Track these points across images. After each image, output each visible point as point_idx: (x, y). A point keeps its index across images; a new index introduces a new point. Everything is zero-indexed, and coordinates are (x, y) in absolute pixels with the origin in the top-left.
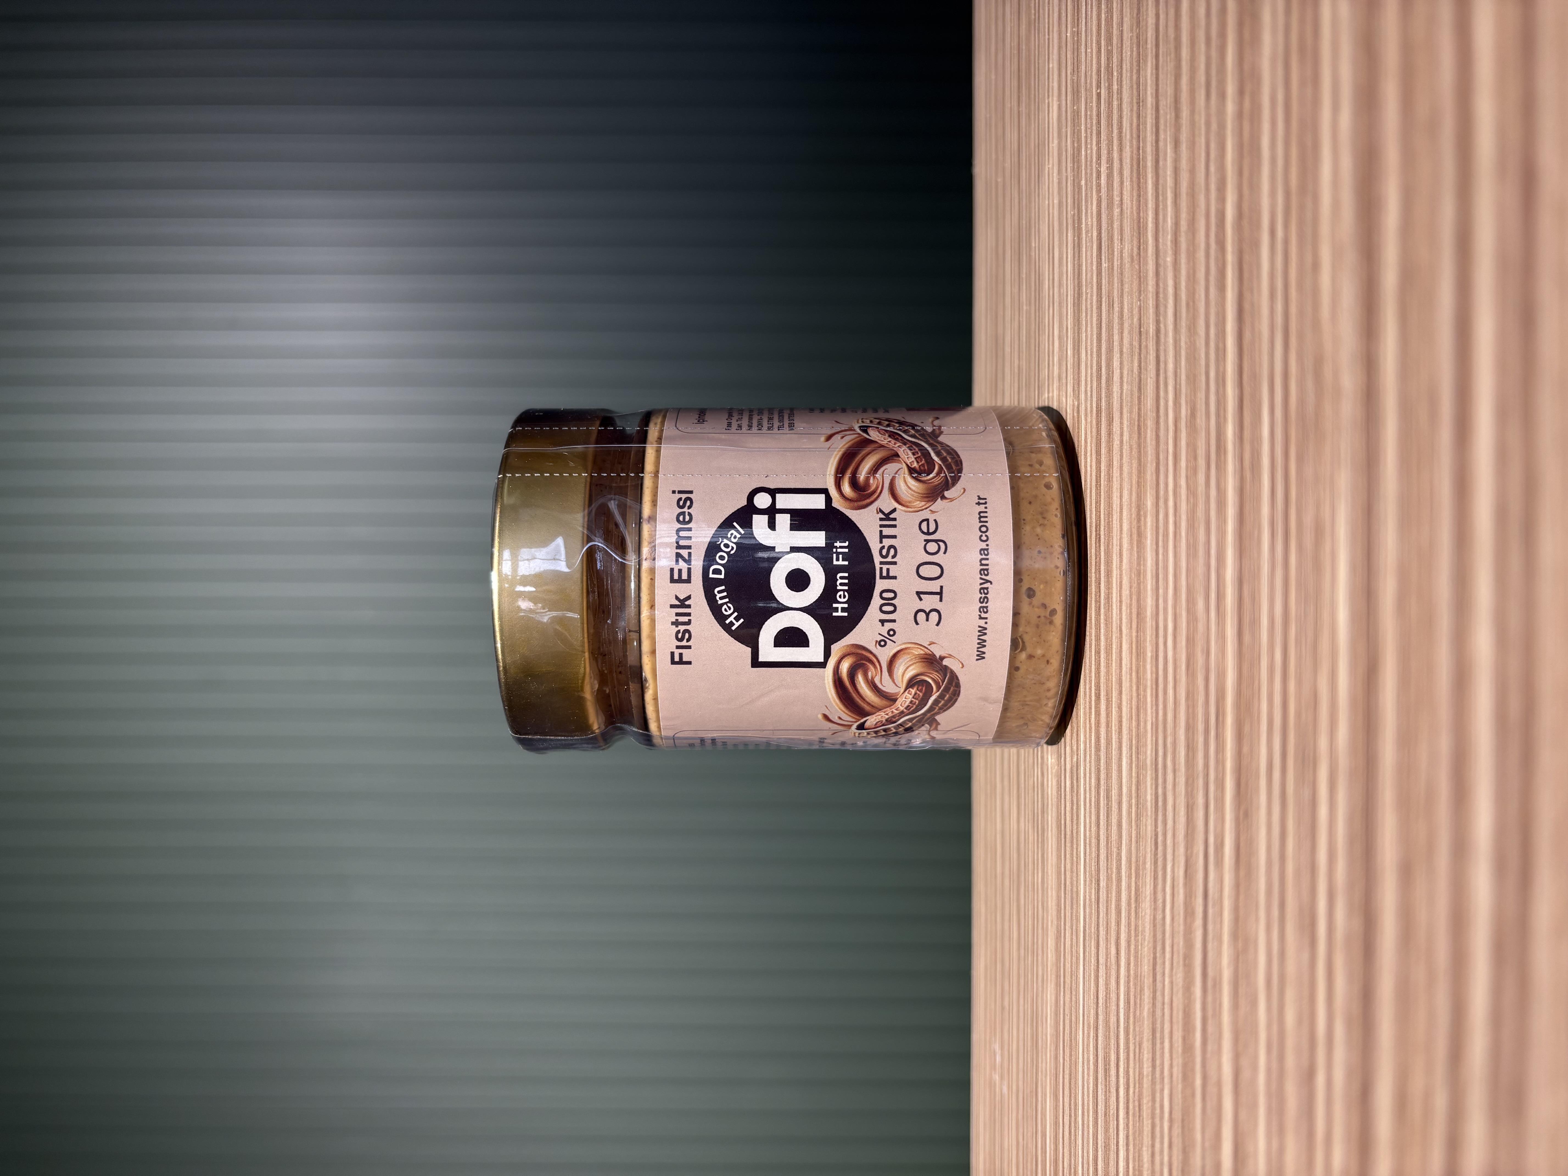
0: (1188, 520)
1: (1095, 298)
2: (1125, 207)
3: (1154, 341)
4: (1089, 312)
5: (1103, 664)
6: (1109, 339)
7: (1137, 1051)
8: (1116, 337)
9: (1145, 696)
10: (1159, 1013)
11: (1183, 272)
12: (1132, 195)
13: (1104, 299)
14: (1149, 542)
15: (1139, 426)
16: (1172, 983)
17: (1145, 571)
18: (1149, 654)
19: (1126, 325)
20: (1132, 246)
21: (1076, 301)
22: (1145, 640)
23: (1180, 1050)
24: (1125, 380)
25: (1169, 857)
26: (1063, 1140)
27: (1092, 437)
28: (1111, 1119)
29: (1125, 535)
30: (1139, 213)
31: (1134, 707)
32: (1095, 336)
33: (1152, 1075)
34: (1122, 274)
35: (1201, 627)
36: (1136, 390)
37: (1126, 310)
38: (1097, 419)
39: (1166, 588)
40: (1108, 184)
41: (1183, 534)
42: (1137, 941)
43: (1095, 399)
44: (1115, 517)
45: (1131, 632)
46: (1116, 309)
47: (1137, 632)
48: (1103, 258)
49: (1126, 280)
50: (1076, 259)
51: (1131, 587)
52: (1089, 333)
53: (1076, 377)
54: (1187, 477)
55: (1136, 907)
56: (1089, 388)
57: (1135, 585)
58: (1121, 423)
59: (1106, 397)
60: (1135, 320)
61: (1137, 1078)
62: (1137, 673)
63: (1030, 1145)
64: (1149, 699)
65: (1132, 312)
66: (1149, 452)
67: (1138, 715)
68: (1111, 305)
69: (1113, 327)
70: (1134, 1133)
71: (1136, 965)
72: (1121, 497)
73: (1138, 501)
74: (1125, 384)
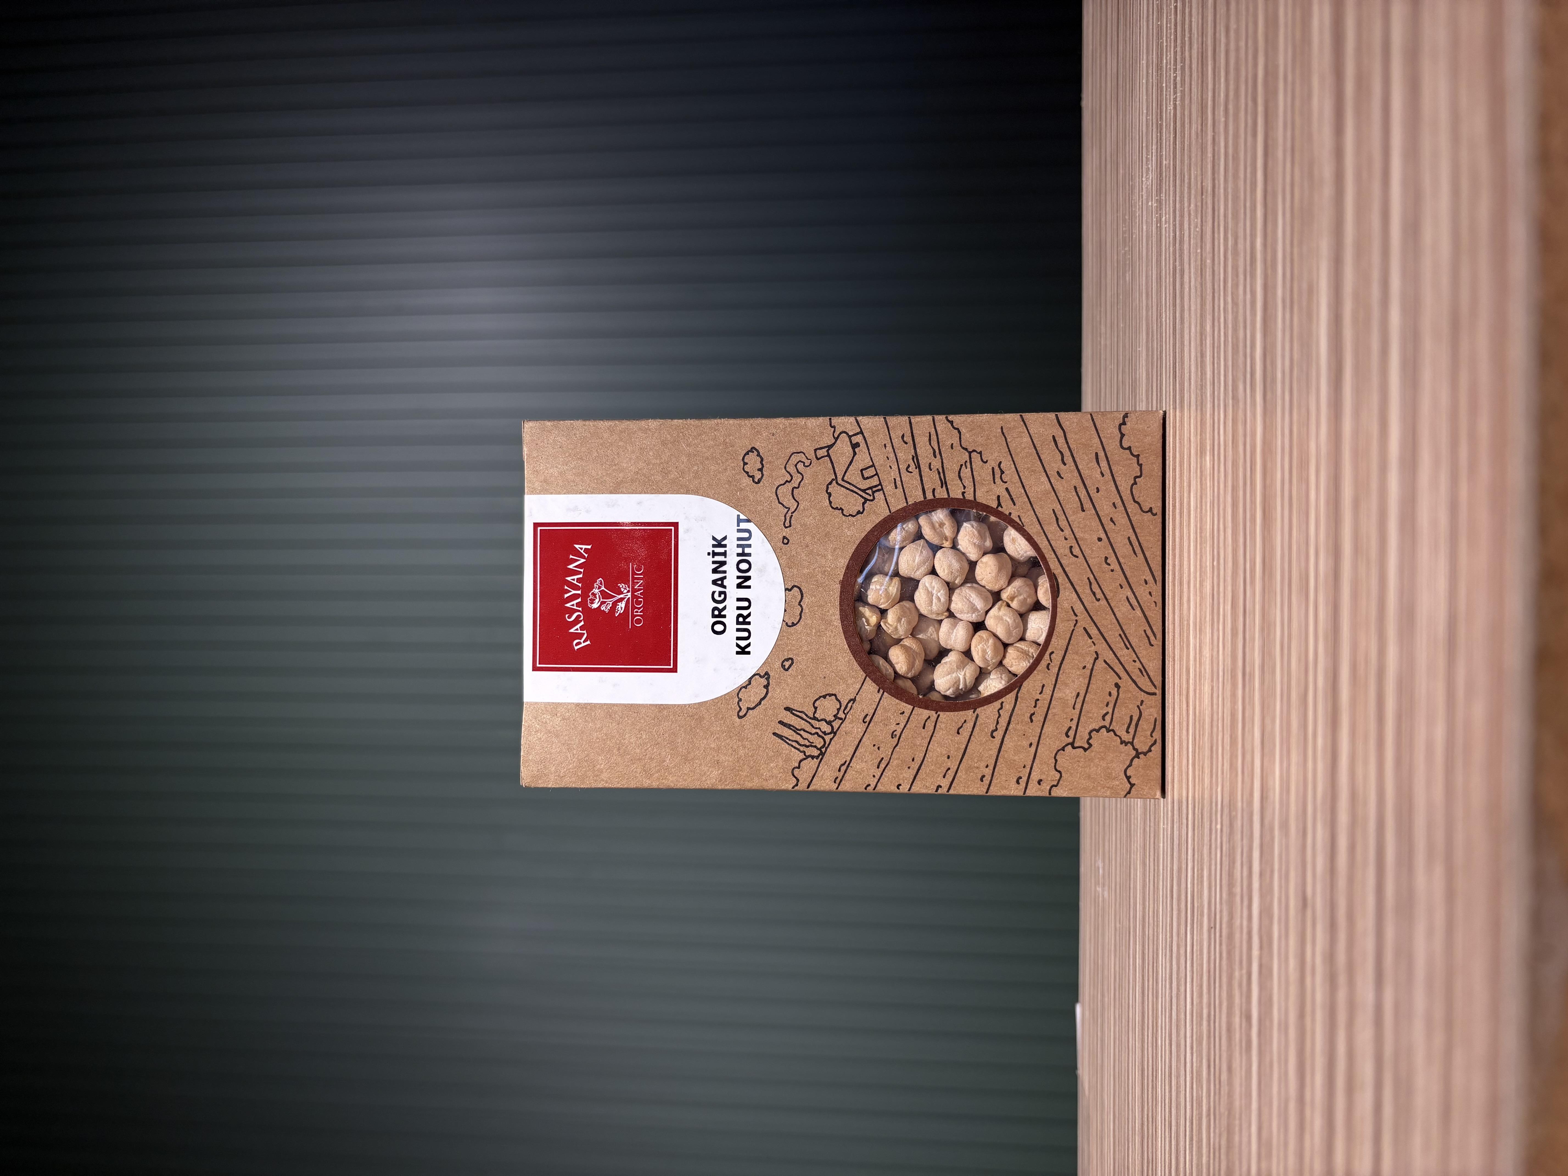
0: (1233, 327)
1: (1171, 179)
2: (1193, 95)
3: (1211, 196)
4: (1167, 192)
5: (1178, 476)
6: (1181, 207)
7: (1201, 774)
8: (1186, 205)
9: (1206, 483)
10: (1215, 729)
11: (1231, 132)
12: (1198, 83)
13: (1177, 177)
14: (1208, 358)
15: (1201, 269)
16: (1223, 699)
17: (1206, 383)
18: (1208, 448)
19: (1193, 192)
20: (1197, 125)
21: (1158, 187)
22: (1206, 439)
23: (1228, 748)
24: (1192, 236)
25: (1221, 601)
26: (1149, 895)
27: (1170, 294)
28: (1183, 845)
29: (1193, 362)
30: (1202, 97)
31: (1198, 497)
32: (1172, 210)
33: (1210, 785)
34: (1190, 151)
35: (1241, 405)
36: (1199, 241)
37: (1193, 180)
38: (1173, 277)
39: (1219, 388)
40: (1181, 80)
41: (1230, 339)
42: (1200, 685)
43: (1171, 262)
44: (1186, 351)
45: (1196, 439)
46: (1186, 181)
47: (1201, 435)
48: (1177, 143)
49: (1193, 155)
50: (1159, 152)
51: (1196, 402)
52: (1167, 209)
53: (1159, 250)
54: (1232, 293)
55: (1200, 659)
56: (1168, 255)
57: (1199, 398)
58: (1190, 273)
59: (1179, 256)
60: (1199, 183)
61: (1200, 795)
62: (1201, 468)
63: (1124, 923)
64: (1208, 484)
65: (1197, 180)
66: (1208, 287)
67: (1201, 502)
68: (1182, 181)
69: (1184, 197)
70: (1198, 842)
71: (1200, 706)
72: (1190, 332)
73: (1201, 330)
74: (1192, 240)
